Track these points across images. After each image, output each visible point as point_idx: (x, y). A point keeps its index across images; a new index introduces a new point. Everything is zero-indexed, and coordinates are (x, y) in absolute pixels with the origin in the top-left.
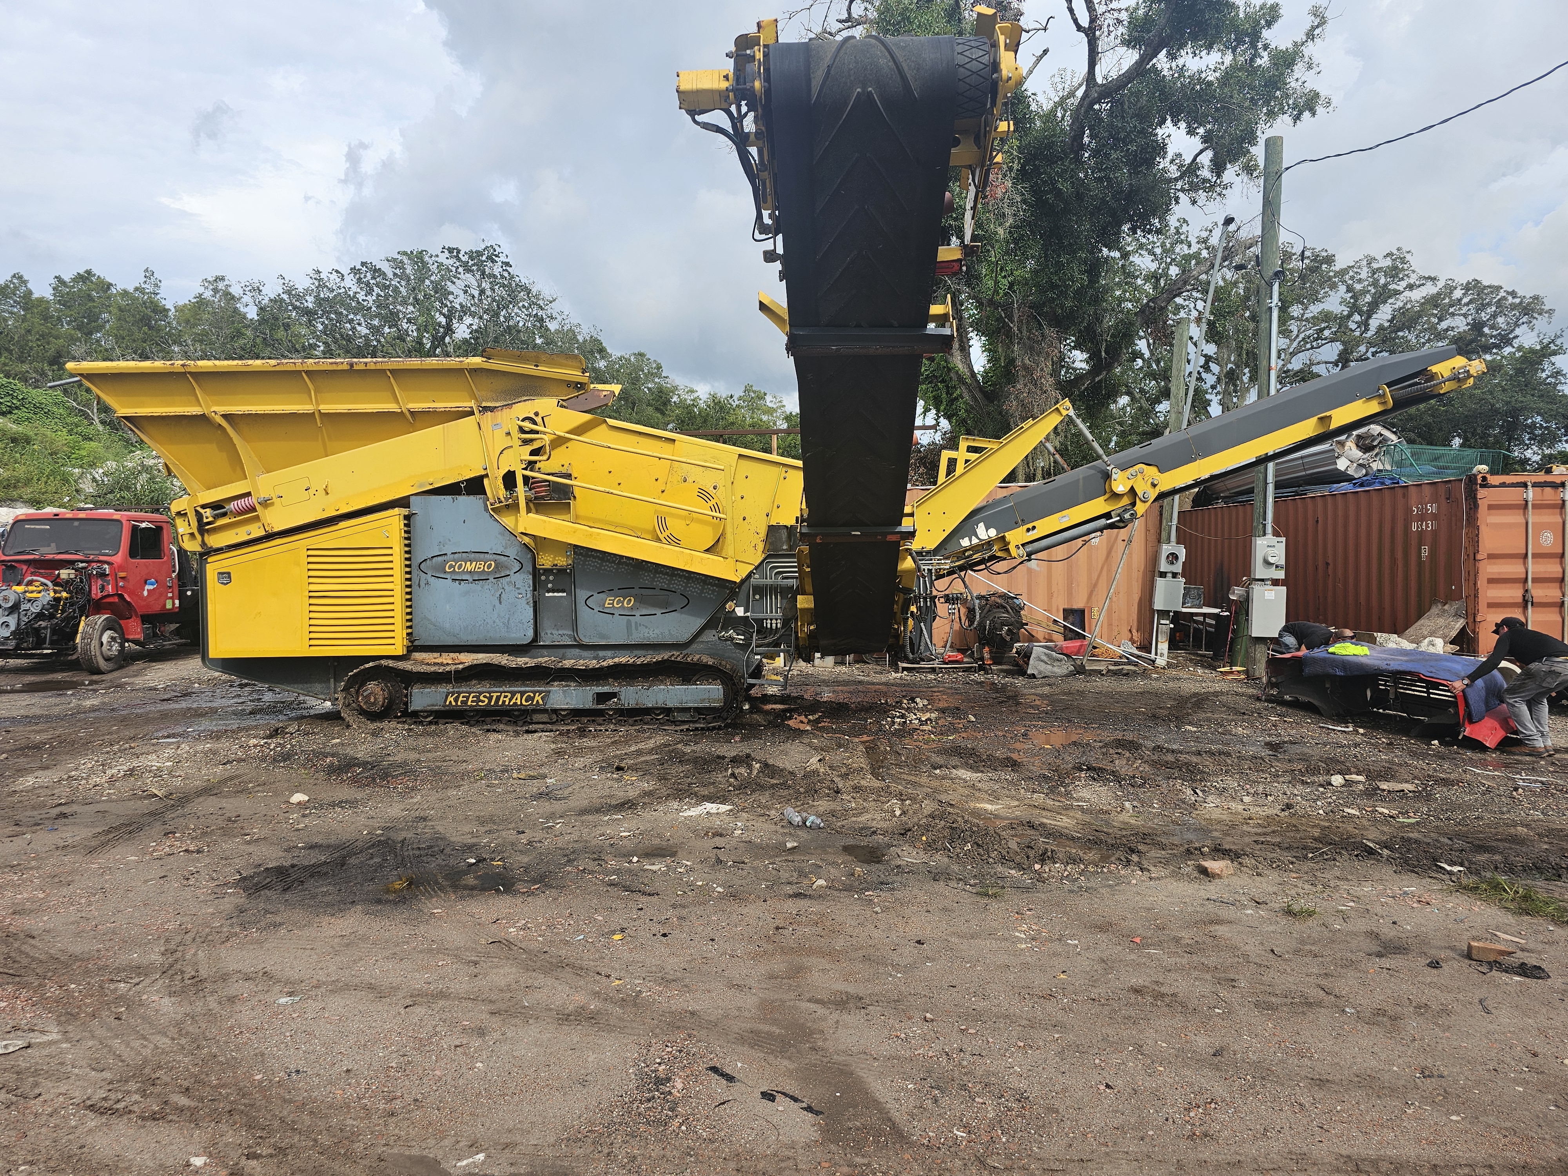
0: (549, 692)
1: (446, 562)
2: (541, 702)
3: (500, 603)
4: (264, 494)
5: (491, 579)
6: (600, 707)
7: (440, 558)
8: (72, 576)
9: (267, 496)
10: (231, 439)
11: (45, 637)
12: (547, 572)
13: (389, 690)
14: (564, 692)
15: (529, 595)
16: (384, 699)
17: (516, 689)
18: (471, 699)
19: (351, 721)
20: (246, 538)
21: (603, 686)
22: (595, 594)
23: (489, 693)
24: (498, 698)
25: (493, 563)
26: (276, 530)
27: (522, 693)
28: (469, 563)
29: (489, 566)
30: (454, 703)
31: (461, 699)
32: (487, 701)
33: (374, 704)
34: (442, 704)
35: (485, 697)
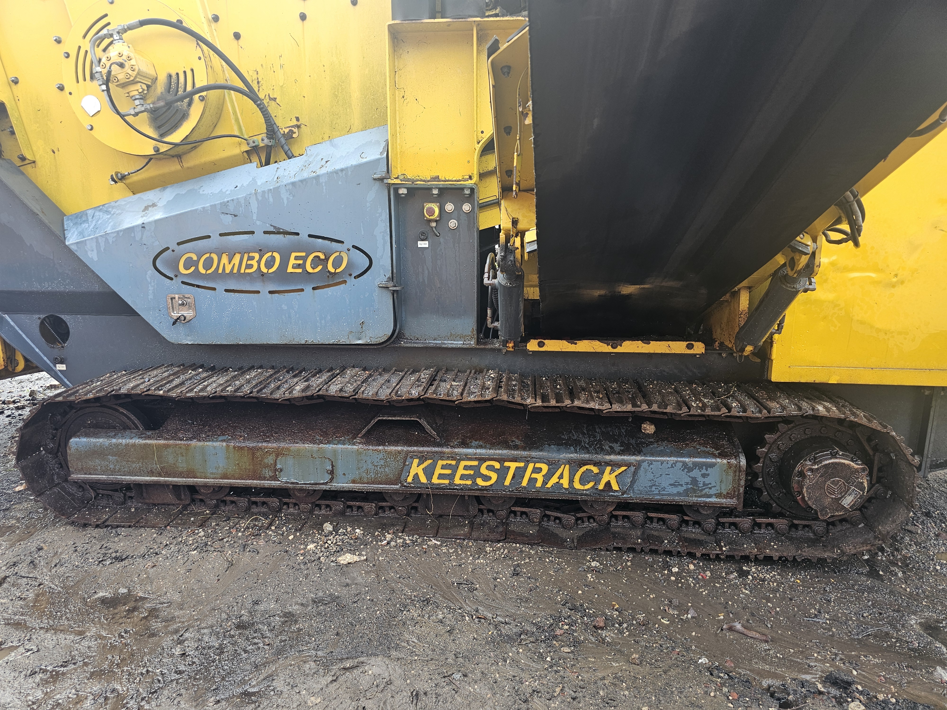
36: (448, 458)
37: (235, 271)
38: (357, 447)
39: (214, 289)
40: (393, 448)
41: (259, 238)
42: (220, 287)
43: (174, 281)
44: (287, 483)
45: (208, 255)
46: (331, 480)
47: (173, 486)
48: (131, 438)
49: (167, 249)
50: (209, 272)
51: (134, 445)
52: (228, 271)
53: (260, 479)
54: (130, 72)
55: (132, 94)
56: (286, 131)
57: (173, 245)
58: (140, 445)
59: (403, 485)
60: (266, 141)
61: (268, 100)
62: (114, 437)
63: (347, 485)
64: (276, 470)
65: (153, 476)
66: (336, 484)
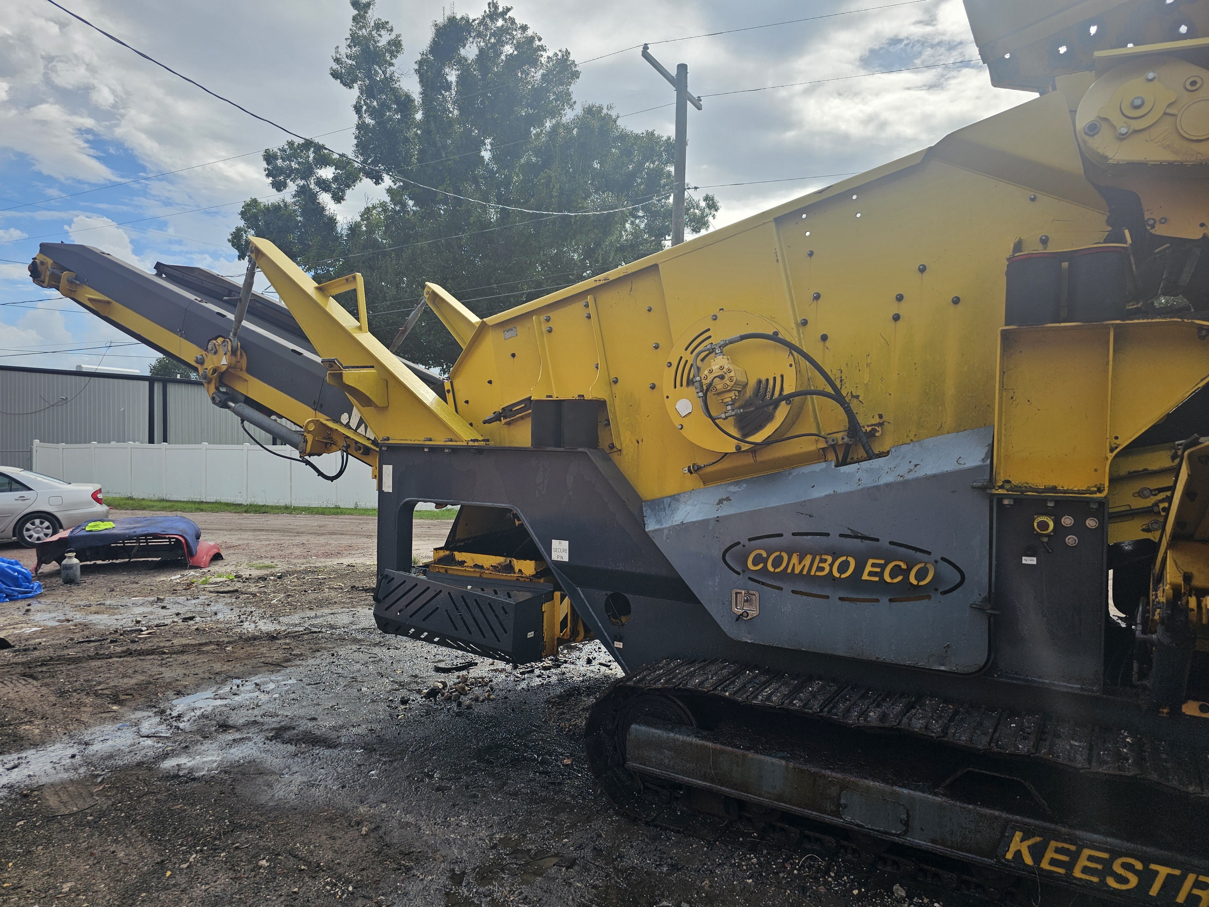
36: (1065, 841)
37: (805, 572)
38: (940, 799)
39: (781, 589)
40: (988, 811)
41: (834, 540)
42: (788, 587)
43: (741, 576)
44: (851, 823)
45: (778, 553)
46: (905, 833)
47: (726, 797)
48: (688, 736)
49: (739, 543)
50: (778, 570)
51: (691, 744)
52: (797, 571)
53: (819, 810)
54: (728, 383)
55: (725, 401)
56: (869, 429)
57: (744, 541)
58: (697, 745)
59: (999, 861)
60: (846, 439)
61: (850, 397)
62: (672, 730)
63: (924, 843)
64: (839, 805)
65: (704, 781)
66: (911, 839)
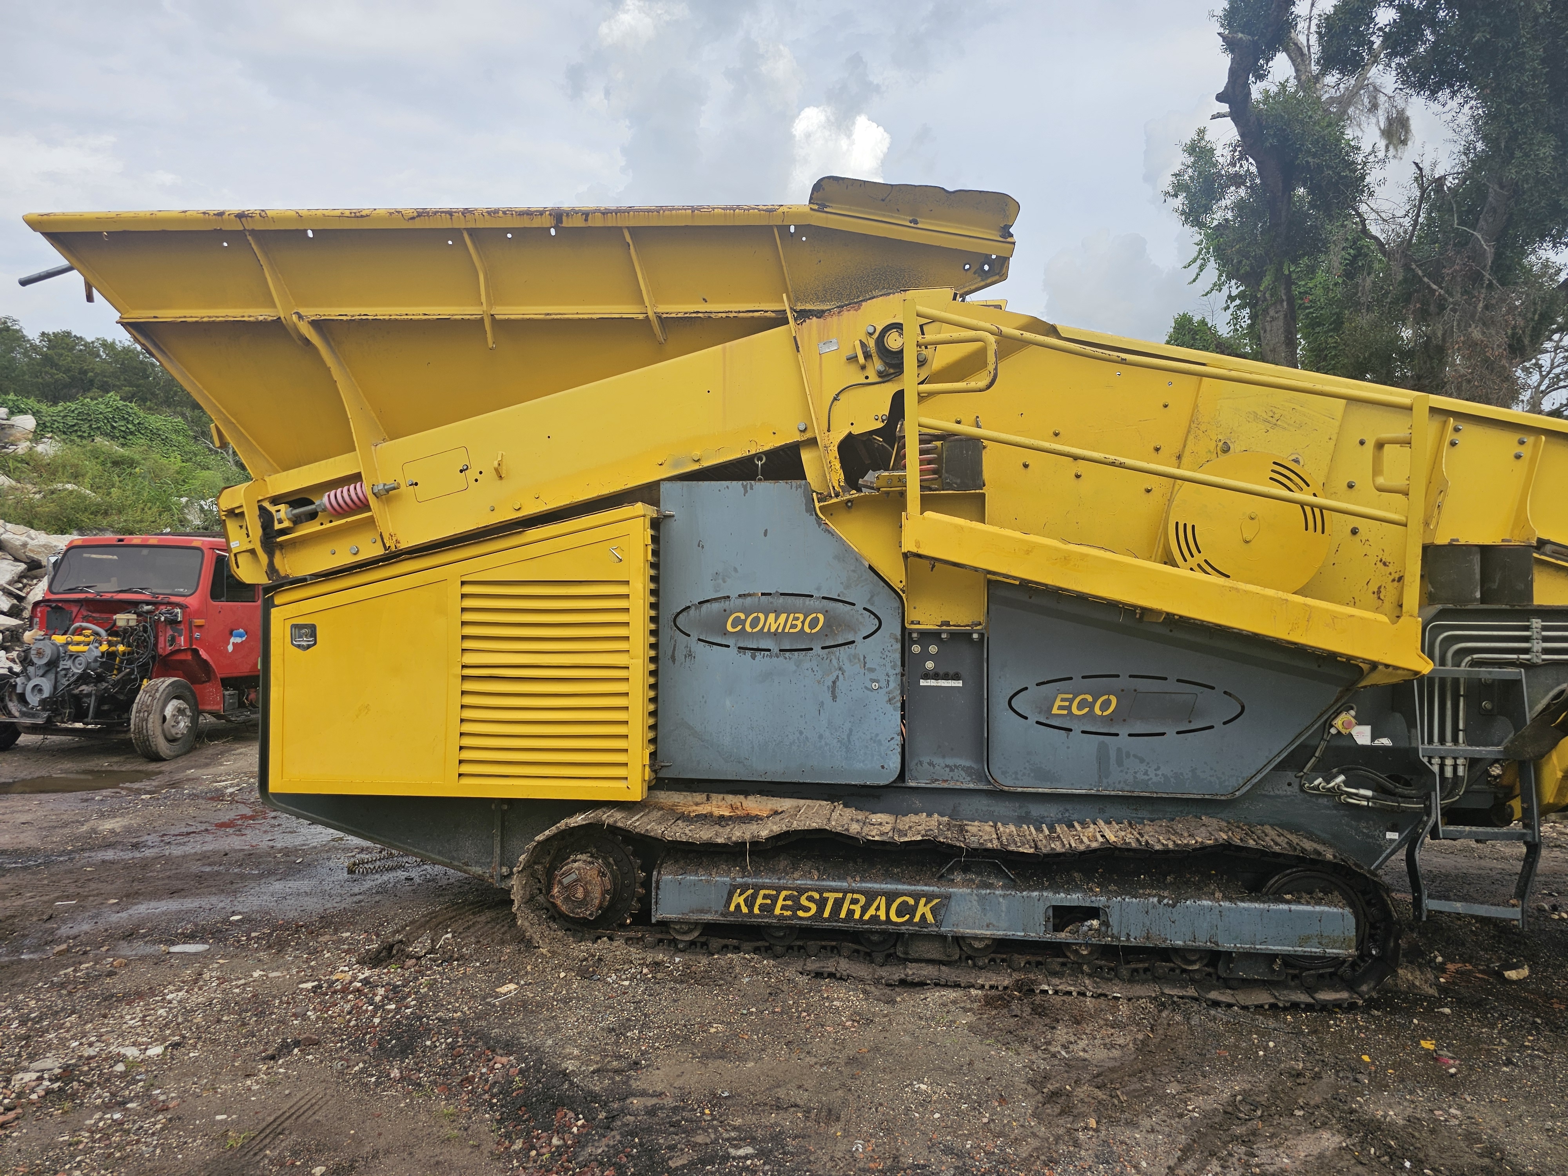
0: (948, 897)
1: (727, 613)
2: (930, 918)
3: (834, 698)
4: (383, 480)
5: (817, 649)
6: (1063, 936)
7: (715, 606)
8: (133, 623)
9: (390, 482)
10: (329, 369)
11: (88, 707)
12: (928, 636)
13: (612, 872)
14: (982, 899)
15: (894, 684)
16: (605, 892)
17: (876, 886)
18: (780, 903)
19: (537, 937)
20: (349, 560)
21: (1067, 892)
22: (1033, 688)
23: (820, 891)
24: (838, 904)
25: (821, 617)
26: (403, 545)
27: (891, 897)
28: (772, 616)
29: (814, 623)
30: (745, 910)
31: (759, 901)
32: (814, 908)
33: (583, 903)
34: (721, 909)
35: (810, 899)
